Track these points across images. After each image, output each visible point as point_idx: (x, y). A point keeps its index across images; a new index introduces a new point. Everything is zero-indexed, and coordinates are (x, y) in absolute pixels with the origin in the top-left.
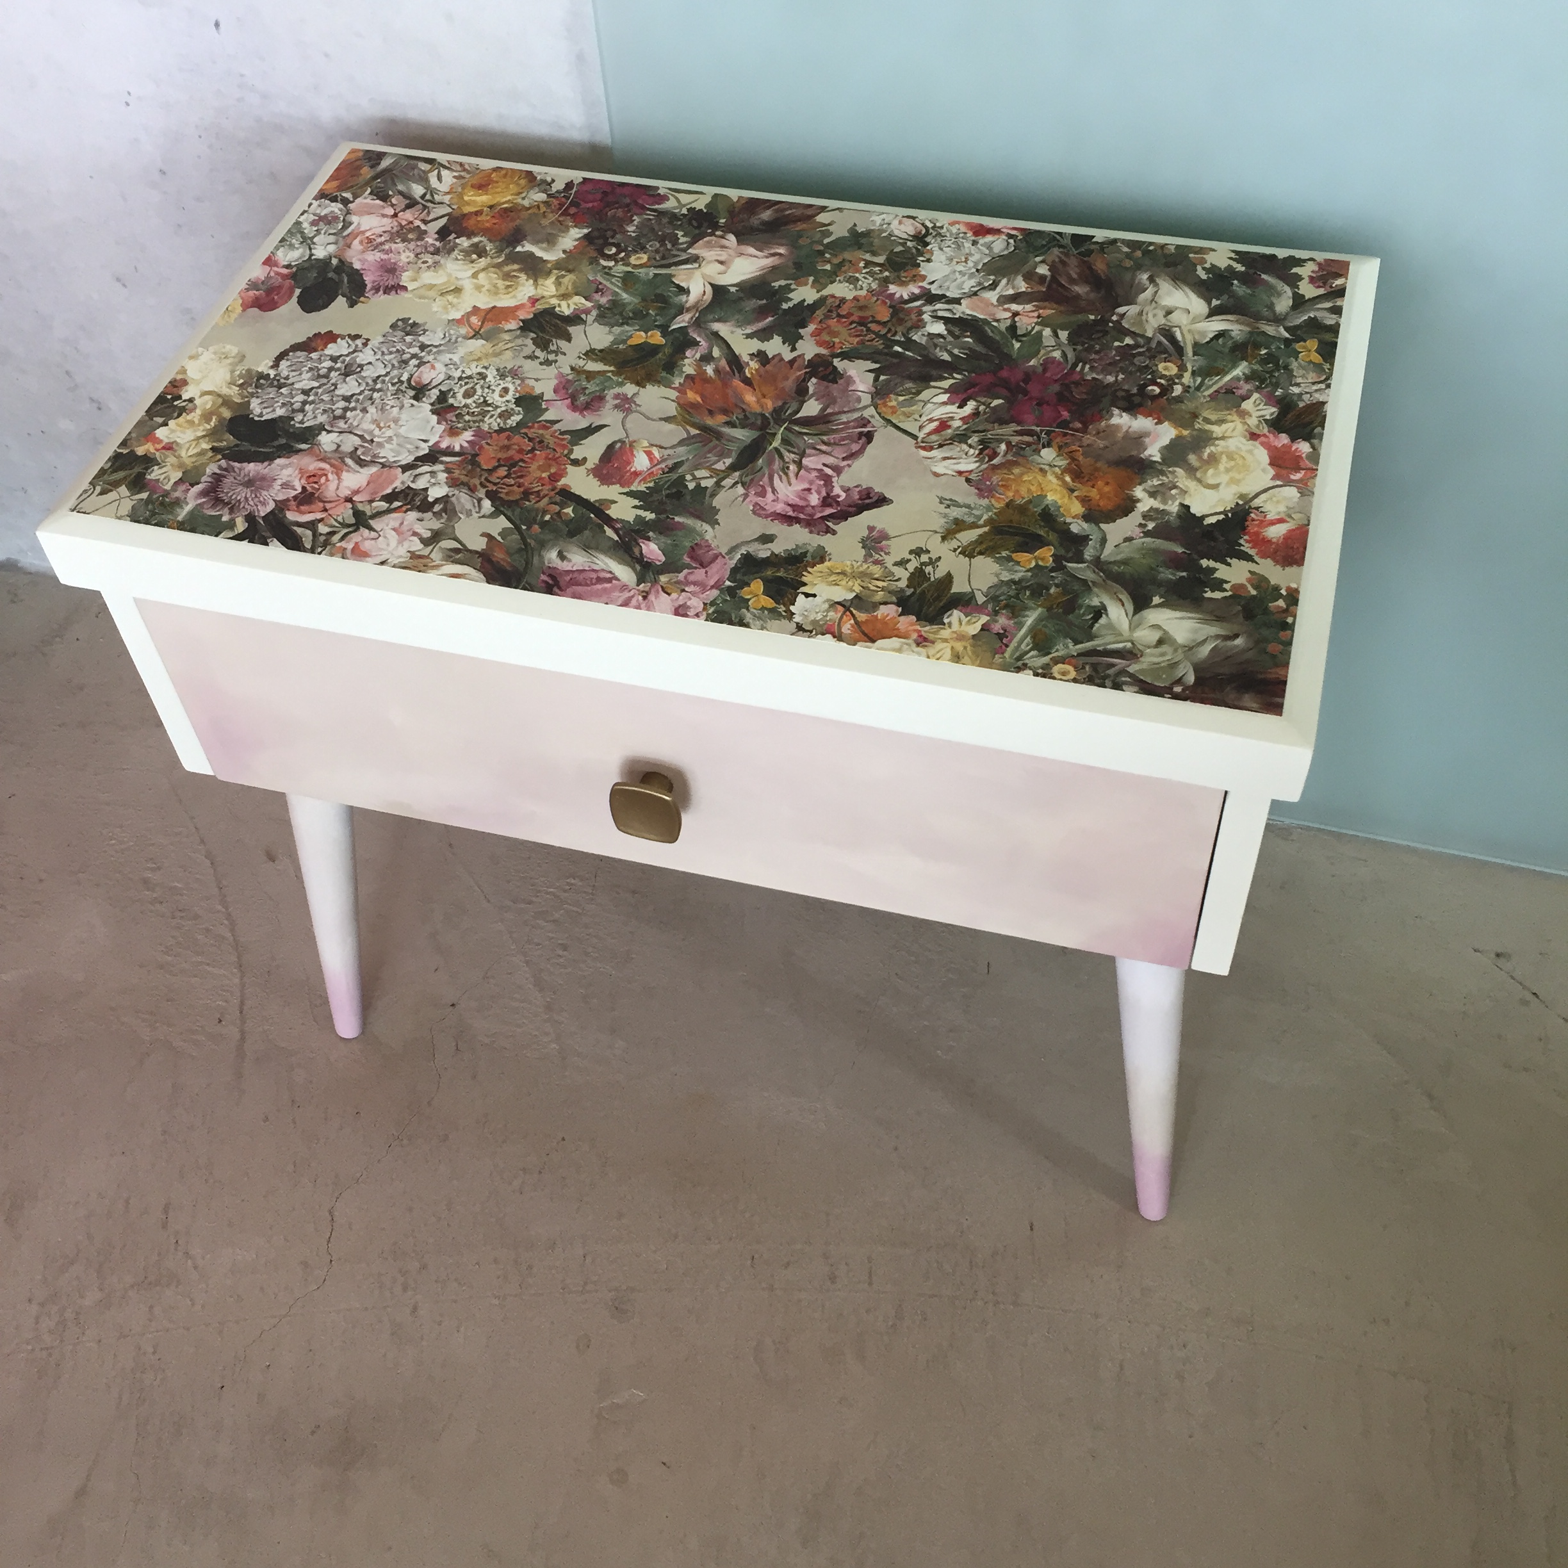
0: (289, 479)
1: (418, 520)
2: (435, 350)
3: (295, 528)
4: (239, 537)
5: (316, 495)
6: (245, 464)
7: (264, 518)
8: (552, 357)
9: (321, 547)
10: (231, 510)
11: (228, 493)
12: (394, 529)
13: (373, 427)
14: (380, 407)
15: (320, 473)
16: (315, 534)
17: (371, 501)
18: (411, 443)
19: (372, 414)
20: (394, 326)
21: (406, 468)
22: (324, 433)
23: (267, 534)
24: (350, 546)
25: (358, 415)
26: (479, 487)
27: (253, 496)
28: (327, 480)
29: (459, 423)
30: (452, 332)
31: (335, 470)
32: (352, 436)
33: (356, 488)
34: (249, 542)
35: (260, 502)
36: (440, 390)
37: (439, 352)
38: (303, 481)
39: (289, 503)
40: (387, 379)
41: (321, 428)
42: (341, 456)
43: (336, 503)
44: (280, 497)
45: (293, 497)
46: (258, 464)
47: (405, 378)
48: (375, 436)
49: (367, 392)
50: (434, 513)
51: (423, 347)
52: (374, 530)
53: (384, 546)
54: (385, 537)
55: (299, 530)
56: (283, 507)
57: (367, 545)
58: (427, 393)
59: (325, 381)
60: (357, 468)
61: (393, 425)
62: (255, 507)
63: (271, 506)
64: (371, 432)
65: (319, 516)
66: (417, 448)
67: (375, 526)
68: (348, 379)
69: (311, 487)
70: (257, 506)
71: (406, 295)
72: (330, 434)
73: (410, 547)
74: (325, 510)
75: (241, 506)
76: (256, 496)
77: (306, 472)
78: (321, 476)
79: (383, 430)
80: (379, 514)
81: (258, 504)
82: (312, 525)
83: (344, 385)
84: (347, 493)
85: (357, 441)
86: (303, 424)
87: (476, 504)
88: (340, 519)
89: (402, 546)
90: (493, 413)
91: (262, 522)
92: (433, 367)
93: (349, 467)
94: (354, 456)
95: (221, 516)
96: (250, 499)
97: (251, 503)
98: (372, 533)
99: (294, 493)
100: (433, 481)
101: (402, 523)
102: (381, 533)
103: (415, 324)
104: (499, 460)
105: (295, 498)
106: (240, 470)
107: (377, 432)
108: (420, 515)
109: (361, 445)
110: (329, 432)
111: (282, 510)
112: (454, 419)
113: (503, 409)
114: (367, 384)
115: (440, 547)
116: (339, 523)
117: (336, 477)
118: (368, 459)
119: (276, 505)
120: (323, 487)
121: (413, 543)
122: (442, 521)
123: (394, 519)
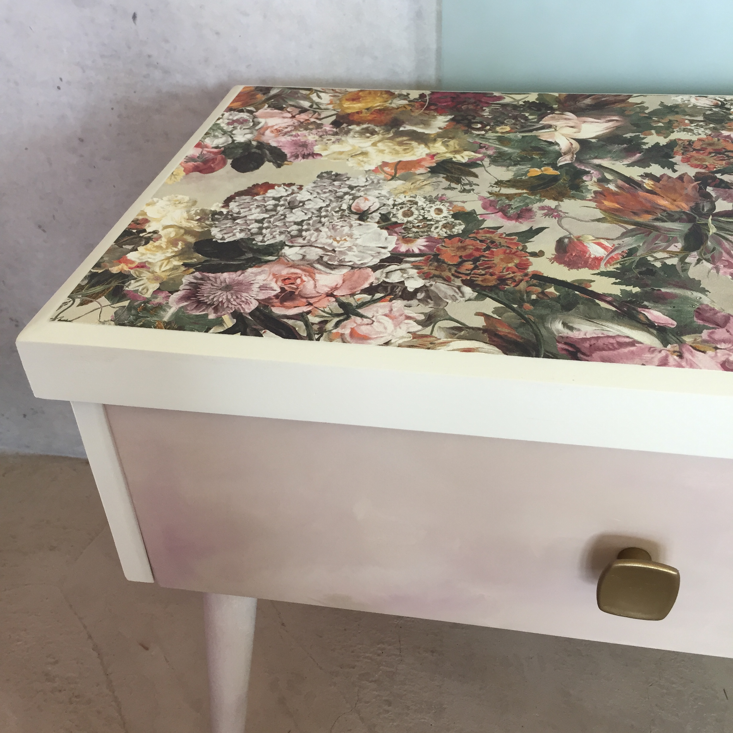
0: (265, 282)
1: (405, 306)
2: (362, 189)
3: (285, 320)
4: (230, 331)
5: (297, 293)
6: (219, 274)
7: (251, 314)
8: (468, 187)
9: (318, 334)
10: (216, 310)
11: (208, 297)
12: (386, 315)
13: (330, 241)
14: (331, 227)
15: (294, 276)
16: (308, 325)
17: (353, 295)
18: (371, 250)
19: (326, 232)
20: (320, 176)
21: (375, 268)
22: (286, 248)
23: (258, 327)
24: (347, 332)
25: (313, 234)
26: (452, 278)
27: (235, 297)
28: (303, 281)
29: (409, 234)
30: (373, 177)
31: (308, 274)
32: (313, 248)
33: (333, 285)
34: (241, 335)
35: (243, 302)
36: (380, 213)
37: (367, 190)
38: (280, 283)
39: (271, 301)
40: (329, 209)
41: (283, 244)
42: (308, 263)
43: (319, 298)
44: (262, 296)
45: (274, 296)
46: (232, 273)
47: (345, 207)
48: (336, 247)
49: (314, 219)
50: (419, 300)
51: (351, 188)
52: (367, 318)
53: (381, 329)
54: (379, 322)
55: (290, 322)
56: (267, 304)
57: (364, 330)
58: (370, 216)
59: (274, 213)
60: (328, 271)
61: (348, 239)
62: (239, 306)
63: (254, 305)
64: (330, 245)
65: (306, 309)
66: (379, 253)
67: (365, 314)
68: (294, 211)
69: (289, 287)
70: (241, 305)
71: (322, 158)
72: (292, 249)
73: (408, 328)
74: (310, 304)
75: (225, 305)
76: (237, 297)
77: (281, 276)
78: (296, 279)
79: (341, 242)
80: (363, 305)
81: (241, 303)
82: (301, 317)
83: (292, 215)
84: (327, 290)
85: (321, 252)
86: (265, 242)
87: (457, 290)
88: (327, 310)
89: (400, 328)
90: (437, 225)
91: (250, 318)
92: (366, 199)
93: (320, 270)
94: (321, 262)
95: (207, 315)
96: (232, 300)
97: (234, 303)
98: (365, 319)
99: (274, 293)
100: (405, 275)
101: (391, 310)
102: (374, 319)
103: (337, 175)
104: (461, 257)
105: (277, 296)
106: (216, 278)
107: (335, 244)
108: (406, 302)
109: (324, 254)
110: (291, 247)
111: (266, 307)
112: (403, 231)
113: (445, 222)
114: (313, 213)
115: (440, 327)
116: (328, 313)
117: (310, 278)
118: (336, 263)
119: (260, 303)
120: (301, 286)
121: (409, 325)
122: (430, 306)
123: (381, 307)
